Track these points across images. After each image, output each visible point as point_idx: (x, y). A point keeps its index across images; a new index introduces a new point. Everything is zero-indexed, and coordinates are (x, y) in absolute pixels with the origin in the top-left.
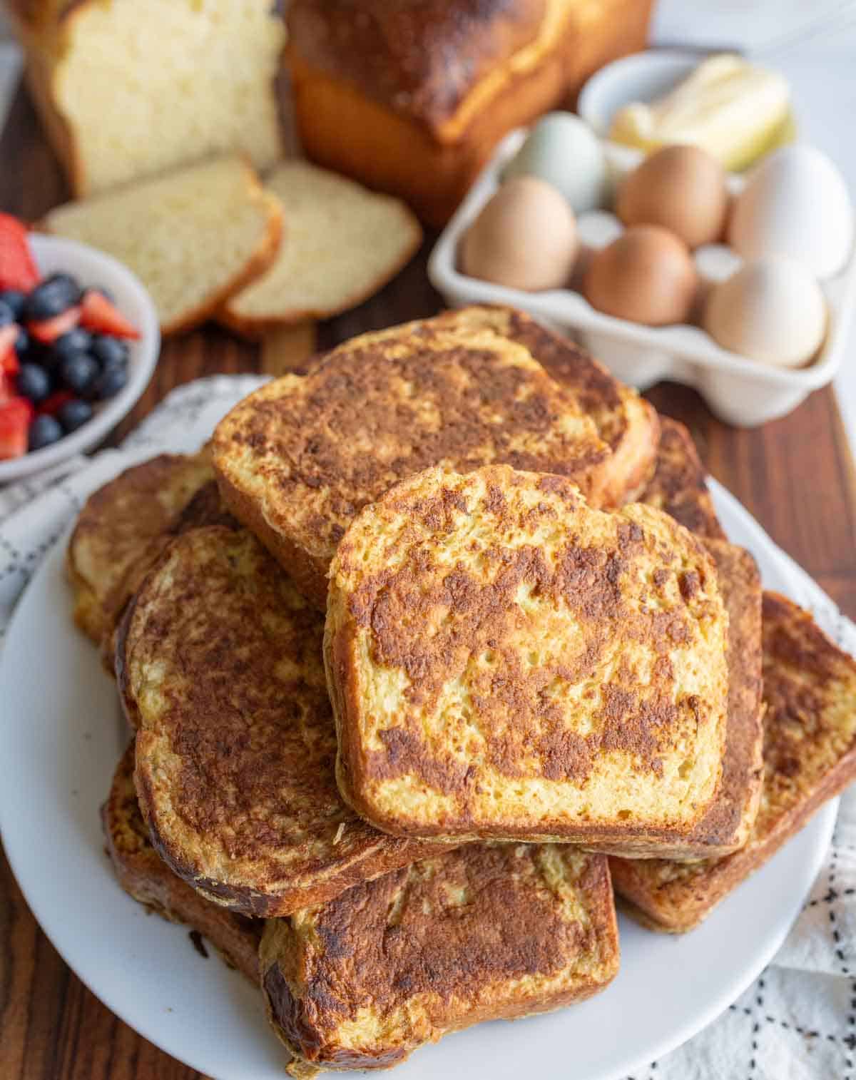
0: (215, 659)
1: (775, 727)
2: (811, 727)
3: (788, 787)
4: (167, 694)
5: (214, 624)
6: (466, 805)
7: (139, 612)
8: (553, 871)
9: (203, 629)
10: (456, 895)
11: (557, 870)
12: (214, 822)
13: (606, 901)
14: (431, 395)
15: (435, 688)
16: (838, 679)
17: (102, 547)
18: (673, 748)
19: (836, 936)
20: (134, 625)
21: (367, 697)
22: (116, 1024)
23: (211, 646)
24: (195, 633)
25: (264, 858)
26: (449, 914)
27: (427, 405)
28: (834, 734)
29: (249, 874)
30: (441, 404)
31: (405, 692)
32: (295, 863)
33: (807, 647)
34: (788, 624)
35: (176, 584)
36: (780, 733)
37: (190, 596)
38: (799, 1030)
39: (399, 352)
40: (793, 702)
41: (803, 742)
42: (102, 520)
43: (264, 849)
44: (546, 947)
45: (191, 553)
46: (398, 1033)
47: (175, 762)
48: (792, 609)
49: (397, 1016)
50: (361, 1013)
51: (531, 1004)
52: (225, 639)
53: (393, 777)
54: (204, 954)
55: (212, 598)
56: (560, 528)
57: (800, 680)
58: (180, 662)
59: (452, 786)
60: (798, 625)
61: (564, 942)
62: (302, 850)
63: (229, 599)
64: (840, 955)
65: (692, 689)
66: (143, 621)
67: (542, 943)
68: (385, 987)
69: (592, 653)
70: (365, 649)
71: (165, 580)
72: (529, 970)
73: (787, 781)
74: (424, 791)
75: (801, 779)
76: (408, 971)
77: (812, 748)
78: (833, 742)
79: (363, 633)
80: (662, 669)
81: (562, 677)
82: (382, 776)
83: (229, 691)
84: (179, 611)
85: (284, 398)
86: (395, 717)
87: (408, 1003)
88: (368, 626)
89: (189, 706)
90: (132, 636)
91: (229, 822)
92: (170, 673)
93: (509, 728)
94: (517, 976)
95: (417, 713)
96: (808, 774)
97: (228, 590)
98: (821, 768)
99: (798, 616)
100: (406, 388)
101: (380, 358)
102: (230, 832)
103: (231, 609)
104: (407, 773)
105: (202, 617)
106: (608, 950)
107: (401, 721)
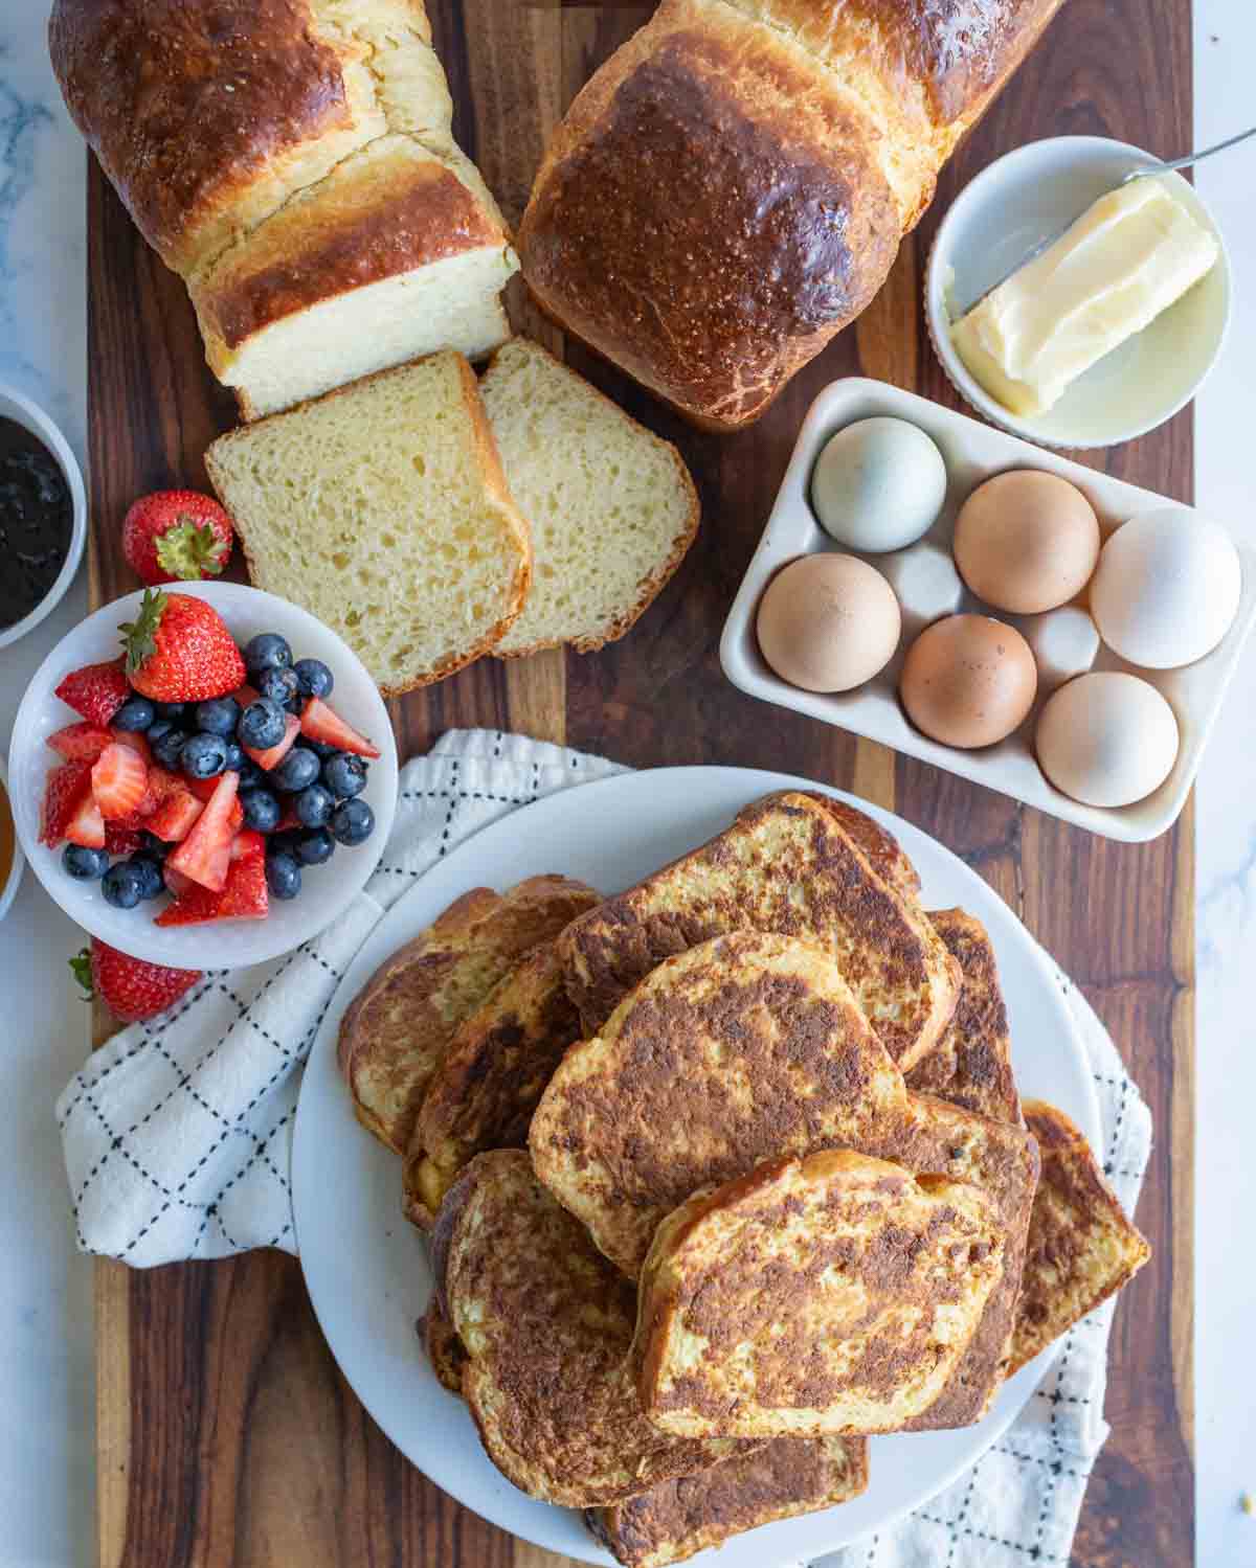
0: (529, 1302)
1: (1032, 1268)
2: (1064, 1271)
4: (488, 1336)
5: (525, 1268)
7: (454, 1252)
9: (516, 1271)
12: (538, 1453)
14: (741, 1062)
15: (729, 1350)
16: (1100, 1223)
20: (450, 1265)
23: (524, 1289)
24: (508, 1276)
25: (580, 1484)
27: (738, 1076)
28: (1084, 1284)
30: (752, 1075)
31: (704, 1352)
32: (605, 1489)
33: (1077, 1182)
34: (1064, 1153)
35: (485, 1221)
36: (1036, 1276)
37: (500, 1234)
38: (1015, 1454)
39: (702, 991)
40: (1054, 1243)
41: (1055, 1289)
42: (378, 1040)
43: (580, 1477)
44: (810, 1482)
45: (498, 1185)
47: (500, 1399)
48: (1070, 1137)
49: (688, 1541)
50: (662, 1545)
52: (537, 1285)
55: (520, 1239)
57: (1064, 1217)
58: (497, 1305)
60: (1074, 1157)
61: (825, 1476)
62: (611, 1478)
63: (537, 1239)
64: (1055, 1442)
66: (458, 1262)
67: (807, 1479)
68: (679, 1526)
71: (475, 1217)
72: (796, 1499)
73: (1034, 1329)
75: (1045, 1328)
76: (697, 1509)
77: (1061, 1297)
78: (1080, 1296)
83: (543, 1334)
84: (491, 1249)
87: (698, 1533)
89: (507, 1348)
90: (450, 1276)
91: (550, 1452)
92: (488, 1315)
94: (784, 1503)
96: (1052, 1326)
97: (535, 1228)
98: (1065, 1320)
99: (1076, 1147)
100: (713, 1050)
101: (684, 1006)
102: (552, 1461)
103: (541, 1253)
105: (513, 1258)
106: (860, 1480)
107: (694, 1373)
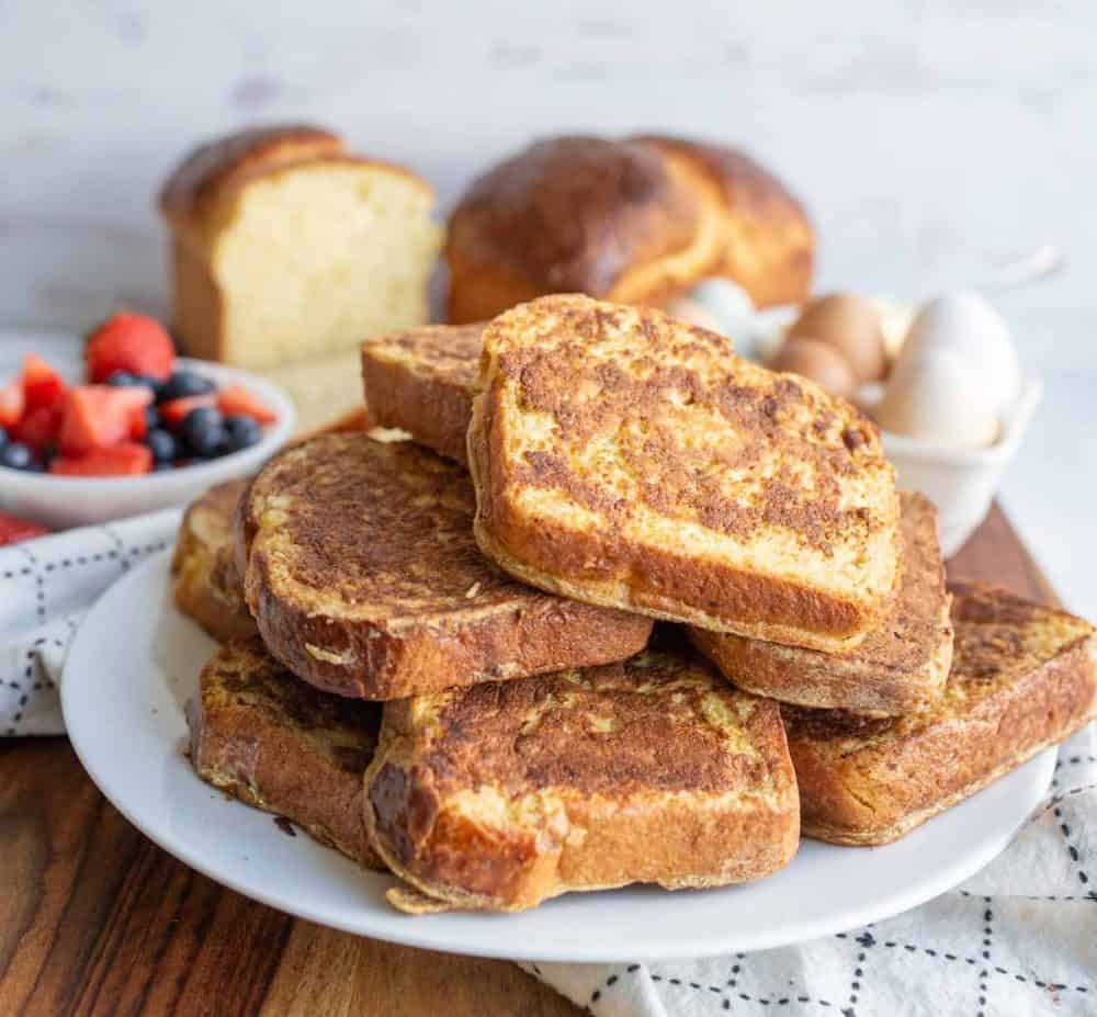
0: (345, 494)
1: (968, 654)
2: (1010, 650)
4: (292, 513)
5: (347, 477)
6: (616, 524)
8: (715, 715)
9: (336, 479)
10: (603, 725)
11: (721, 716)
12: (334, 583)
13: (779, 740)
16: (1036, 620)
18: (842, 540)
19: (1065, 829)
20: (262, 476)
21: (512, 424)
23: (342, 487)
24: (327, 481)
25: (388, 603)
26: (593, 737)
28: (1036, 651)
29: (370, 612)
33: (1000, 606)
34: (976, 595)
35: (309, 457)
36: (975, 656)
37: (323, 463)
38: (1039, 984)
40: (988, 638)
41: (1001, 659)
43: (387, 598)
44: (709, 771)
46: (529, 819)
47: (296, 549)
49: (528, 802)
50: (487, 790)
53: (538, 486)
54: (293, 834)
55: (347, 465)
56: (715, 368)
58: (309, 496)
59: (601, 506)
60: (988, 595)
61: (731, 770)
62: (431, 601)
63: (365, 465)
64: (1074, 854)
65: (859, 503)
66: (271, 475)
67: (705, 766)
68: (515, 775)
70: (513, 398)
74: (571, 503)
75: (1002, 677)
76: (543, 768)
77: (1012, 660)
78: (1035, 655)
79: (513, 385)
81: (720, 461)
82: (525, 482)
83: (360, 511)
84: (312, 471)
86: (542, 445)
87: (542, 793)
88: (518, 378)
89: (315, 519)
90: (258, 482)
91: (351, 582)
92: (296, 502)
93: (663, 480)
94: (673, 789)
95: (566, 447)
96: (1009, 674)
97: (364, 461)
98: (1023, 669)
102: (351, 588)
103: (367, 470)
104: (553, 487)
105: (336, 473)
106: (783, 781)
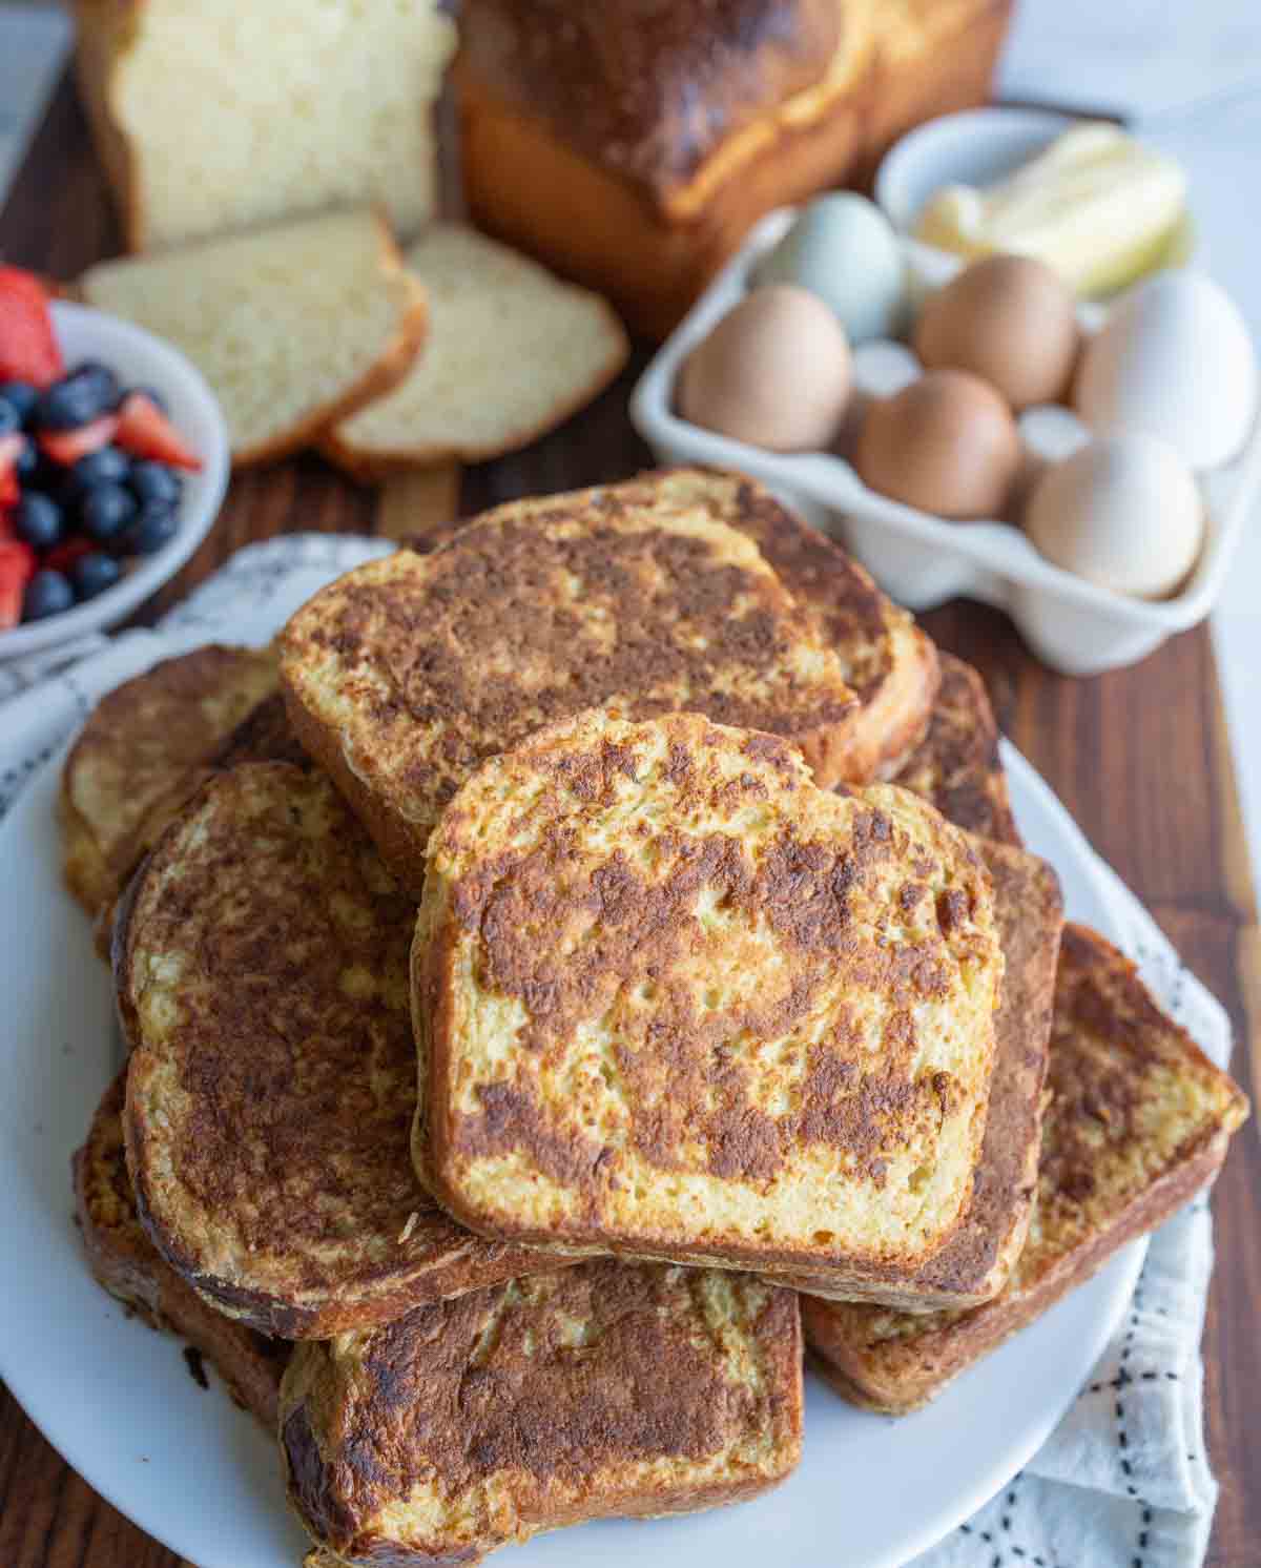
0: (255, 957)
1: (1063, 1127)
2: (1115, 1131)
3: (1074, 1216)
4: (182, 1002)
5: (261, 906)
6: (592, 1205)
7: (154, 878)
8: (717, 1307)
9: (244, 911)
10: (573, 1331)
11: (724, 1308)
12: (230, 1196)
13: (791, 1360)
14: (607, 598)
15: (565, 1031)
16: (1163, 1062)
17: (114, 773)
18: (903, 1145)
19: (1123, 1440)
20: (143, 897)
21: (463, 1034)
22: (65, 1475)
23: (252, 937)
24: (231, 916)
25: (297, 1253)
26: (560, 1357)
27: (600, 613)
28: (1148, 1144)
29: (273, 1275)
30: (620, 613)
31: (521, 1032)
32: (340, 1265)
33: (1123, 1011)
34: (1100, 975)
35: (211, 841)
36: (1070, 1134)
37: (229, 861)
39: (567, 530)
40: (1095, 1092)
41: (1102, 1151)
42: (118, 733)
43: (297, 1241)
44: (696, 1420)
45: (239, 797)
46: (468, 1525)
47: (183, 1102)
48: (1108, 954)
49: (468, 1499)
50: (419, 1491)
51: (667, 1500)
52: (275, 930)
53: (490, 1155)
54: (203, 1382)
55: (261, 868)
56: (772, 812)
57: (1108, 1059)
58: (206, 958)
59: (576, 1174)
60: (1114, 978)
61: (724, 1414)
62: (353, 1248)
63: (286, 871)
64: (1126, 1467)
65: (942, 1065)
66: (157, 893)
67: (692, 1412)
68: (455, 1457)
69: (799, 998)
70: (468, 964)
71: (195, 835)
72: (668, 1450)
73: (1074, 1207)
74: (534, 1179)
75: (1093, 1205)
76: (491, 1436)
77: (1114, 1162)
78: (1144, 1159)
79: (468, 942)
80: (900, 1029)
81: (752, 1030)
82: (474, 1151)
83: (272, 1005)
84: (212, 881)
85: (393, 584)
86: (501, 1066)
87: (487, 1483)
88: (475, 932)
89: (211, 1023)
90: (139, 913)
91: (251, 1196)
92: (188, 973)
93: (667, 1097)
94: (649, 1455)
95: (534, 1064)
96: (1104, 1200)
97: (286, 857)
98: (1123, 1192)
99: (1116, 966)
100: (572, 585)
101: (540, 537)
102: (252, 1211)
103: (287, 885)
104: (512, 1150)
105: (244, 893)
106: (786, 1431)
107: (510, 1074)
